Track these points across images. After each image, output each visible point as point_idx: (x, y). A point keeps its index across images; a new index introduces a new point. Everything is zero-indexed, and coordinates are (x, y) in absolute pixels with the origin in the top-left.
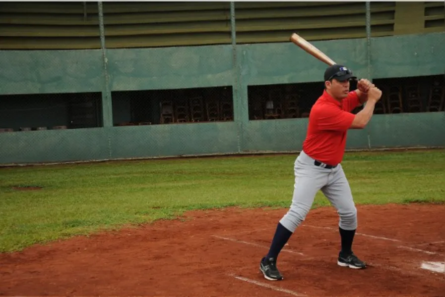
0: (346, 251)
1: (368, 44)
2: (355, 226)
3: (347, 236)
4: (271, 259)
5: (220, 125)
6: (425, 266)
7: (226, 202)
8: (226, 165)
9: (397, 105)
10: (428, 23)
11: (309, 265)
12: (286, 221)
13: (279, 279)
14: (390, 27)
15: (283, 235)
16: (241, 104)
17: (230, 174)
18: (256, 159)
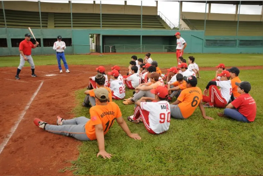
0: (33, 73)
1: (41, 30)
2: (34, 68)
3: (33, 70)
4: (17, 76)
5: (3, 48)
6: (47, 75)
7: (5, 66)
8: (6, 58)
9: (49, 45)
10: (55, 27)
11: (23, 76)
12: (19, 68)
13: (20, 79)
14: (47, 26)
15: (19, 71)
16: (9, 43)
17: (6, 60)
18: (14, 57)
